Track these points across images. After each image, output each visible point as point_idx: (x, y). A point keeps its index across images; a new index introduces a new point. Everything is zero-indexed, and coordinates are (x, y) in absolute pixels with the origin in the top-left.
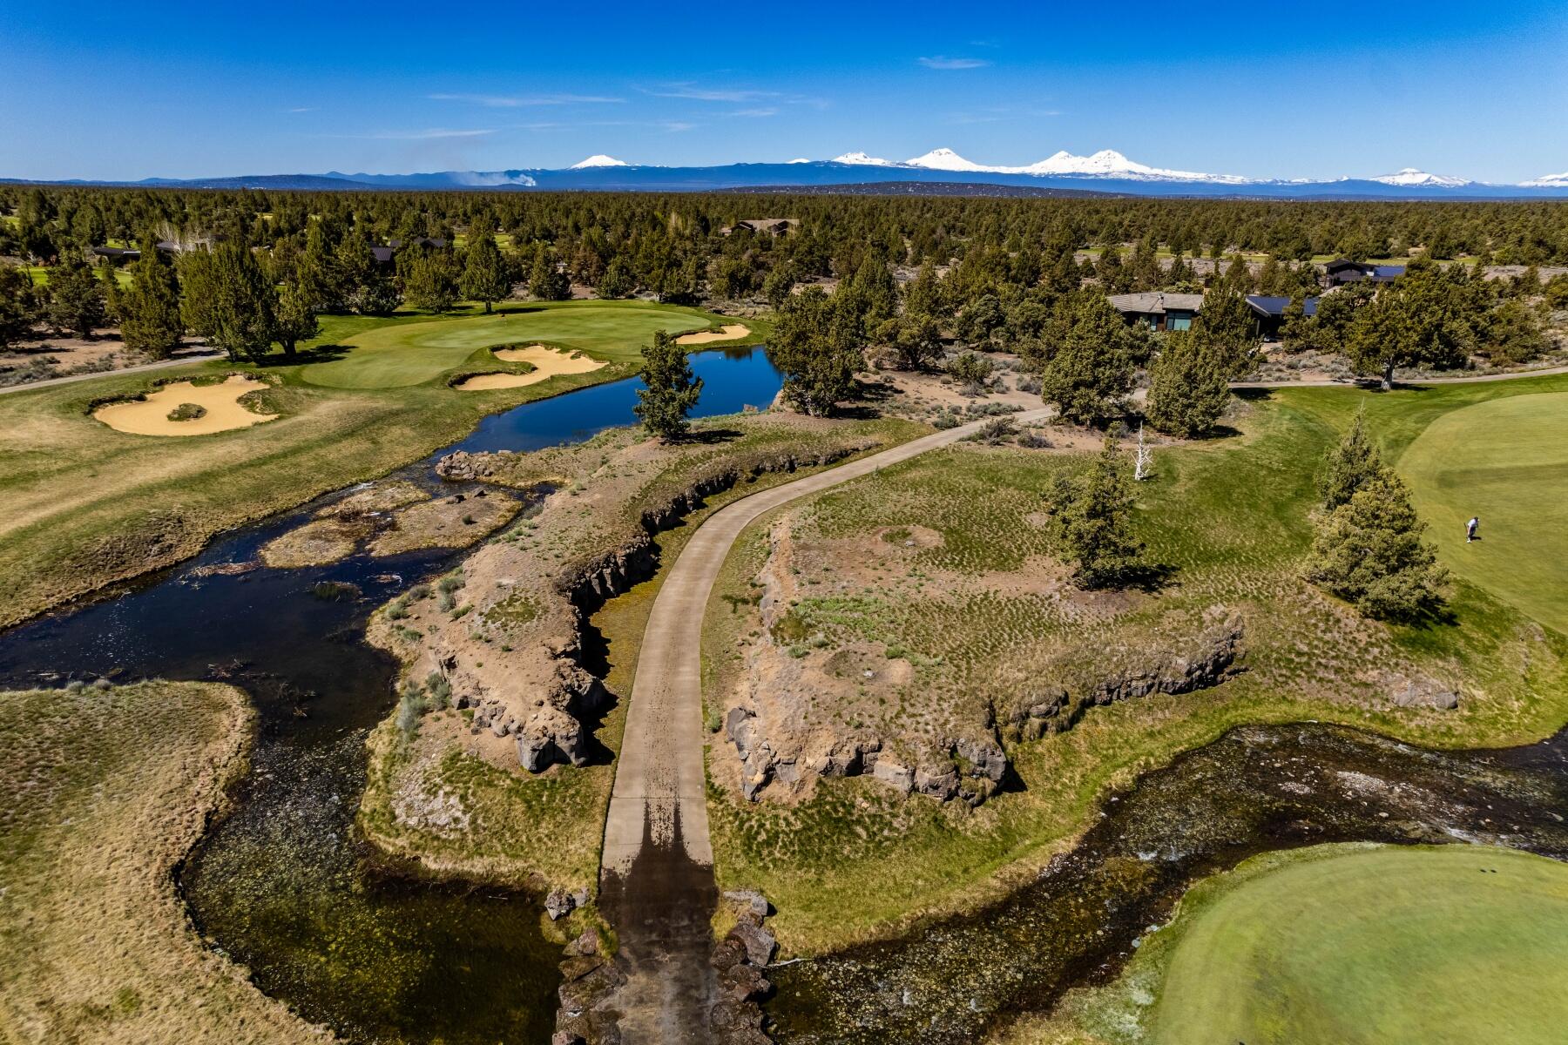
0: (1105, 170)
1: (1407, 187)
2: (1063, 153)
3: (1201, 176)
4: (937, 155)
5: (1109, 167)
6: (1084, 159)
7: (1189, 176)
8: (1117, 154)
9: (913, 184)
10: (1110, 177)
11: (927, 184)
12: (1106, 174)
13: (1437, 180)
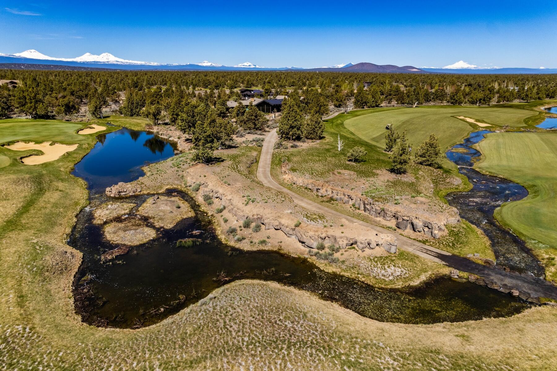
0: (107, 60)
1: (206, 67)
2: (88, 54)
3: (143, 63)
4: (29, 52)
5: (108, 59)
6: (97, 56)
7: (139, 63)
8: (110, 54)
9: (23, 65)
10: (110, 63)
11: (31, 65)
12: (108, 62)
13: (214, 65)
